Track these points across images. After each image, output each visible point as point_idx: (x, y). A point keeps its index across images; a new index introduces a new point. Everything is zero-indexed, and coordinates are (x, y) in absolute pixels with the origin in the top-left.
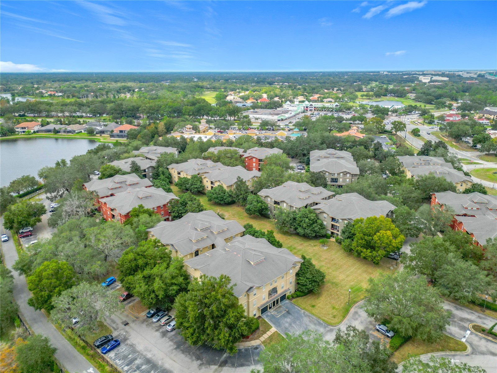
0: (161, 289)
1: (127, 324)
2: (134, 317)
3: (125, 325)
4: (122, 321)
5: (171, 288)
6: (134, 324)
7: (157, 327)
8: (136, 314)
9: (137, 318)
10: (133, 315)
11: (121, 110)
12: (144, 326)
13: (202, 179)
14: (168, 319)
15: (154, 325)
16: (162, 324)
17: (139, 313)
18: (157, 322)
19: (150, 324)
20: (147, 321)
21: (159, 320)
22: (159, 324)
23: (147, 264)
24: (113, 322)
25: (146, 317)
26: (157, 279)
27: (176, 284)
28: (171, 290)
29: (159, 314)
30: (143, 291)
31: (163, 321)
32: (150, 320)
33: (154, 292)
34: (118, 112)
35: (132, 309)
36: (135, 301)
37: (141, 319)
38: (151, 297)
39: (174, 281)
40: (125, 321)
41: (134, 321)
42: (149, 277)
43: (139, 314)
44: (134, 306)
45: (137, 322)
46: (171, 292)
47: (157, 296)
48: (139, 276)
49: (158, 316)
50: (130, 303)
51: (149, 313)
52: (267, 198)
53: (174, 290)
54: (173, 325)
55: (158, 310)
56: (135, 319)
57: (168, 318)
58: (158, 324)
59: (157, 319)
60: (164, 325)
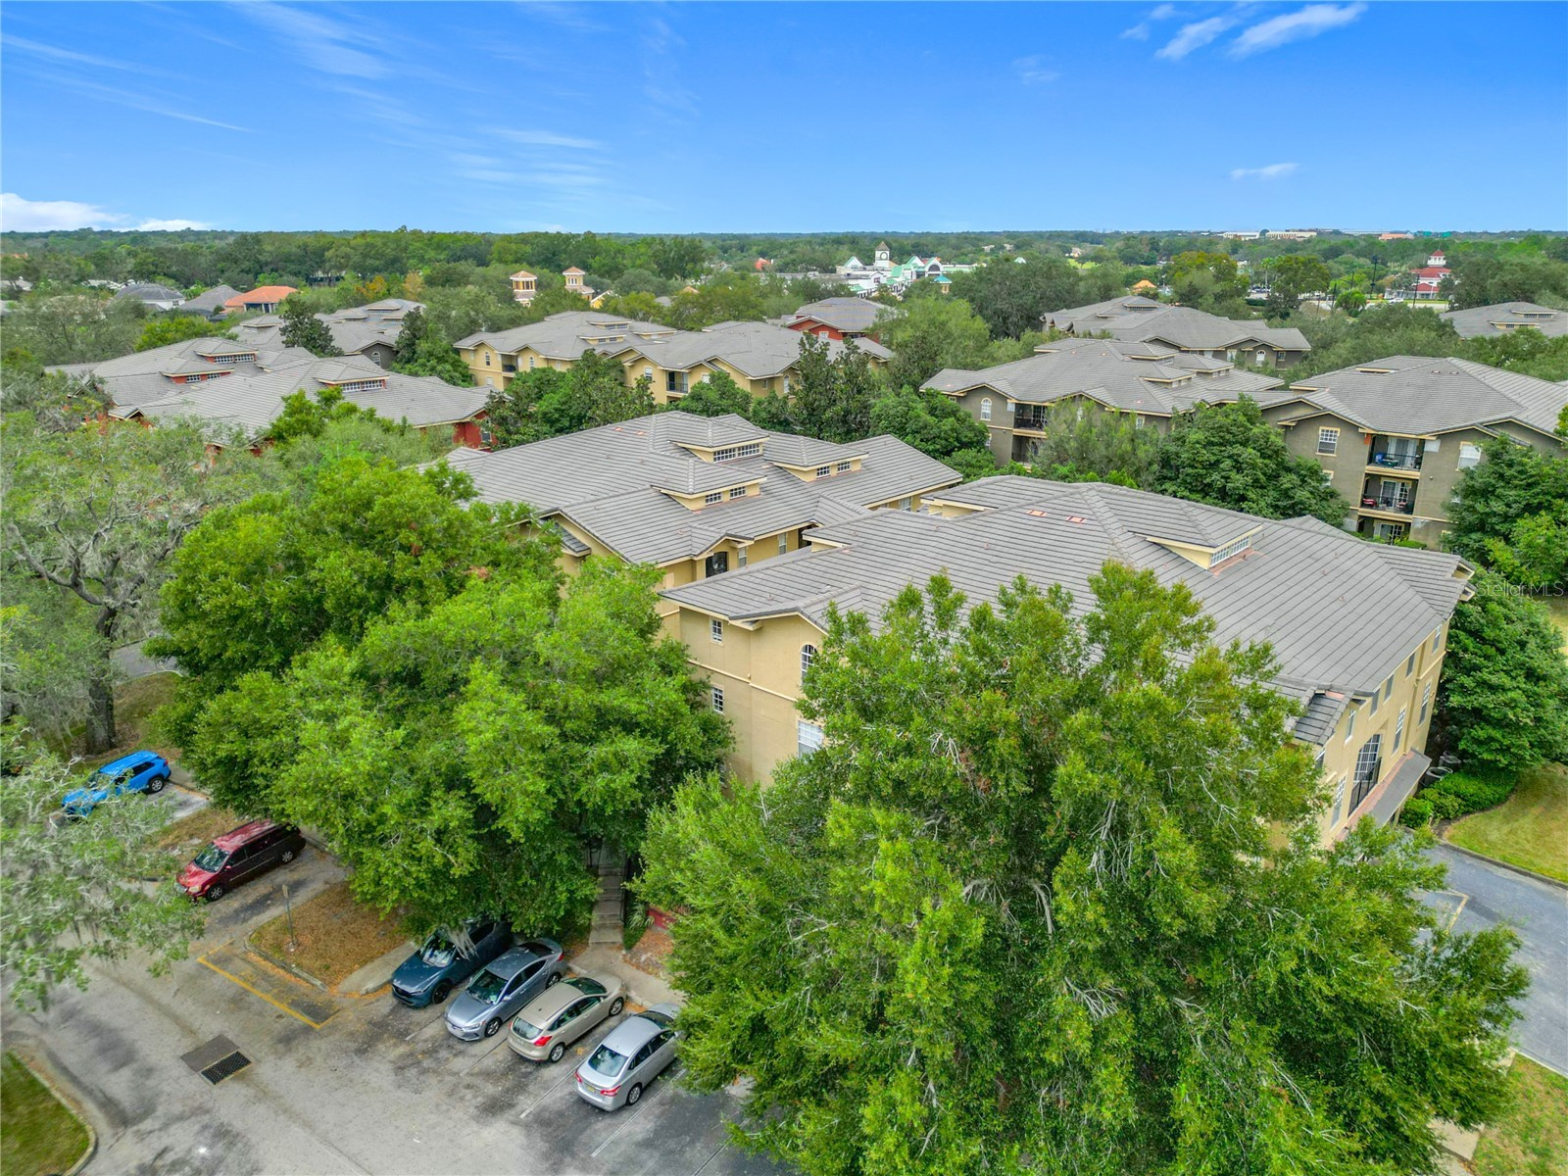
0: (522, 753)
1: (226, 1066)
2: (294, 1004)
3: (215, 1075)
4: (187, 1045)
5: (600, 751)
6: (289, 1064)
7: (487, 1075)
8: (312, 986)
9: (318, 1012)
10: (284, 992)
11: (258, 262)
12: (378, 1071)
13: (622, 371)
14: (575, 1010)
15: (461, 1064)
16: (536, 1054)
17: (330, 972)
18: (487, 1032)
19: (431, 1052)
20: (401, 1035)
21: (499, 1021)
22: (502, 1054)
23: (387, 588)
24: (116, 1050)
25: (388, 1002)
26: (483, 677)
27: (629, 726)
28: (604, 766)
29: (494, 968)
30: (364, 766)
31: (540, 1017)
32: (427, 1025)
33: (455, 780)
34: (246, 265)
35: (278, 947)
36: (302, 896)
37: (351, 1019)
38: (435, 821)
39: (616, 698)
40: (220, 1042)
41: (287, 1040)
42: (412, 678)
43: (329, 983)
44: (289, 927)
45: (319, 1046)
46: (600, 782)
47: (485, 813)
48: (330, 658)
49: (492, 984)
50: (261, 904)
51: (414, 967)
52: (974, 400)
53: (623, 762)
54: (629, 1052)
55: (495, 940)
56: (305, 1020)
57: (578, 996)
58: (492, 1053)
59: (488, 1014)
60: (549, 1061)
